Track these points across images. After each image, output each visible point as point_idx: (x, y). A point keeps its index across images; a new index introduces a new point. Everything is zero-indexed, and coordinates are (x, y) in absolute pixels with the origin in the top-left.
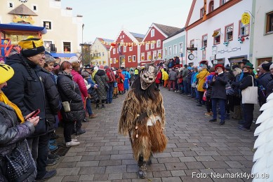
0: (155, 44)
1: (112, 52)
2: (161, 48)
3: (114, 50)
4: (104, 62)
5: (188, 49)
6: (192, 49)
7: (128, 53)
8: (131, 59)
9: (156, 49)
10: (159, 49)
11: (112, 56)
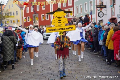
0: (67, 3)
1: (25, 11)
2: (73, 6)
3: (28, 9)
4: (18, 21)
5: (97, 7)
6: (102, 6)
7: (41, 12)
8: (44, 18)
9: (67, 7)
10: (71, 7)
11: (26, 15)
